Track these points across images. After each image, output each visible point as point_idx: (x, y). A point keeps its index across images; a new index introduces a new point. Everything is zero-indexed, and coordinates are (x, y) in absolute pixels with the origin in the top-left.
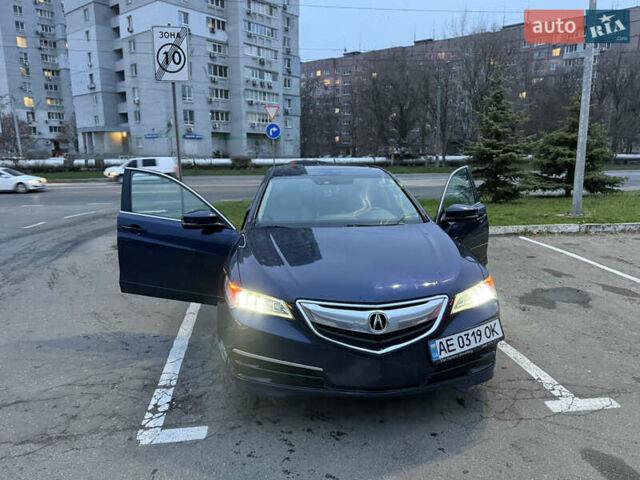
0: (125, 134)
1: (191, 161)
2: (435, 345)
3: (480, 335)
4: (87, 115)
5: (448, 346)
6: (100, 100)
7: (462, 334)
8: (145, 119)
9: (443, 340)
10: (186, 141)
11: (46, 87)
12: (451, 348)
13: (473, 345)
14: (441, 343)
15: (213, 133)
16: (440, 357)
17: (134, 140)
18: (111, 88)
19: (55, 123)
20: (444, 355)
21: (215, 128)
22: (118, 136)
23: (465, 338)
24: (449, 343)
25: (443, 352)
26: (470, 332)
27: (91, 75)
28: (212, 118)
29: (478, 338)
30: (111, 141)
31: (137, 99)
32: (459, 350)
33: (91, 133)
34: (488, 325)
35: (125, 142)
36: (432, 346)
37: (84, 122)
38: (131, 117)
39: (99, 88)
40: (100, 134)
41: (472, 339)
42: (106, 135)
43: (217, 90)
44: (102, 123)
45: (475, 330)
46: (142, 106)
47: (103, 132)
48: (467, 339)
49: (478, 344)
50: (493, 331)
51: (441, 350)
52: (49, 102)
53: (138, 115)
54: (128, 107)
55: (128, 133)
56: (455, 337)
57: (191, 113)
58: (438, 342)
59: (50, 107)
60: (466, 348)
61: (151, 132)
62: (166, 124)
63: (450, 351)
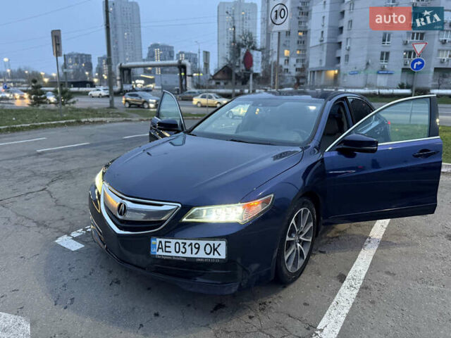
0: (336, 72)
1: (377, 91)
2: (156, 242)
3: (198, 248)
4: (316, 59)
5: (166, 247)
6: (325, 48)
7: (180, 241)
8: (351, 61)
9: (163, 240)
10: (379, 76)
11: (298, 42)
12: (167, 249)
13: (188, 255)
14: (160, 242)
15: (403, 69)
16: (157, 253)
17: (342, 76)
18: (333, 40)
19: (299, 66)
20: (160, 253)
21: (405, 65)
22: (332, 73)
23: (181, 245)
24: (167, 244)
25: (160, 250)
26: (188, 242)
27: (322, 32)
28: (405, 57)
29: (195, 251)
30: (326, 76)
31: (349, 45)
32: (173, 254)
33: (314, 72)
34: (211, 243)
35: (336, 77)
36: (153, 242)
37: (314, 64)
38: (342, 60)
39: (325, 41)
40: (320, 71)
41: (189, 249)
42: (323, 73)
43: (413, 34)
44: (324, 64)
45: (194, 242)
46: (351, 51)
47: (322, 71)
48: (184, 247)
49: (194, 256)
50: (215, 250)
51: (159, 248)
52: (298, 52)
53: (347, 57)
54: (342, 53)
55: (339, 71)
56: (173, 241)
57: (388, 54)
58: (158, 240)
59: (299, 55)
60: (180, 254)
61: (354, 70)
62: (365, 63)
63: (166, 252)
